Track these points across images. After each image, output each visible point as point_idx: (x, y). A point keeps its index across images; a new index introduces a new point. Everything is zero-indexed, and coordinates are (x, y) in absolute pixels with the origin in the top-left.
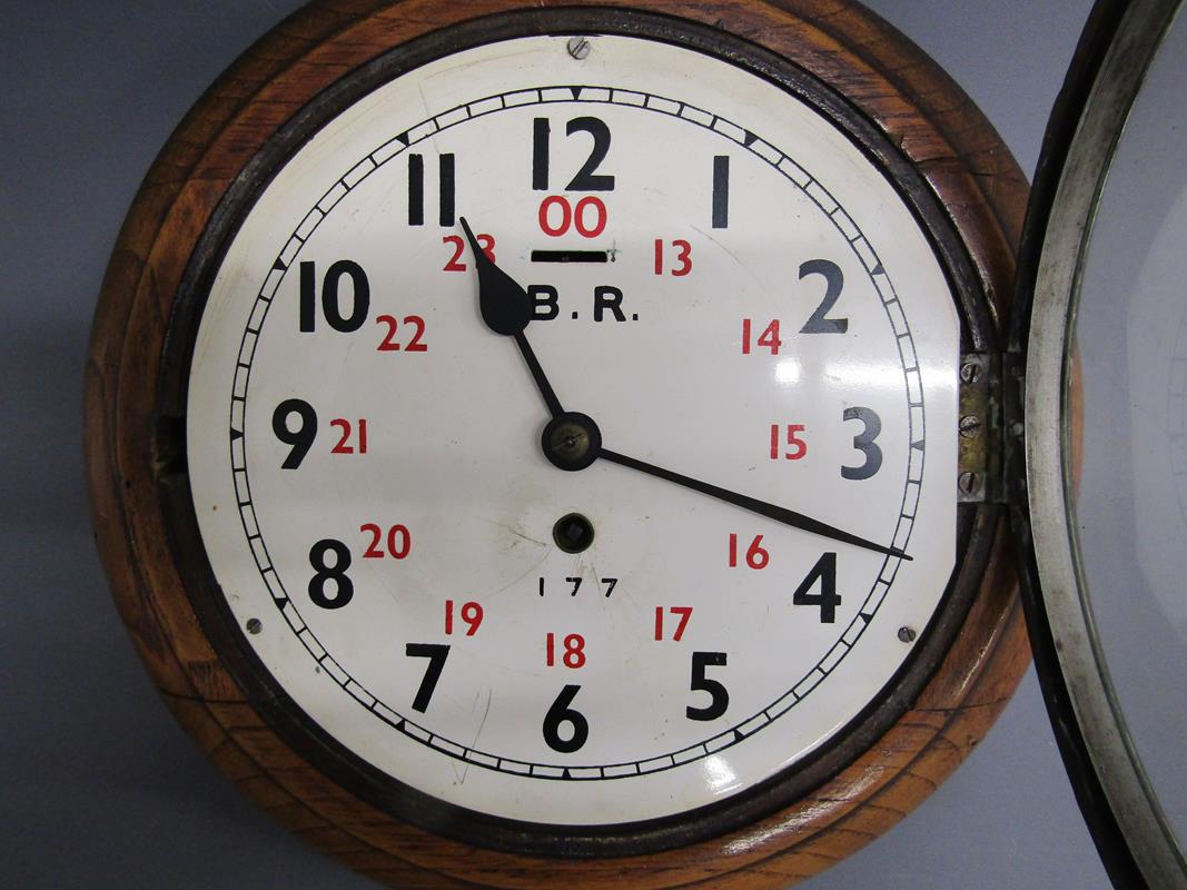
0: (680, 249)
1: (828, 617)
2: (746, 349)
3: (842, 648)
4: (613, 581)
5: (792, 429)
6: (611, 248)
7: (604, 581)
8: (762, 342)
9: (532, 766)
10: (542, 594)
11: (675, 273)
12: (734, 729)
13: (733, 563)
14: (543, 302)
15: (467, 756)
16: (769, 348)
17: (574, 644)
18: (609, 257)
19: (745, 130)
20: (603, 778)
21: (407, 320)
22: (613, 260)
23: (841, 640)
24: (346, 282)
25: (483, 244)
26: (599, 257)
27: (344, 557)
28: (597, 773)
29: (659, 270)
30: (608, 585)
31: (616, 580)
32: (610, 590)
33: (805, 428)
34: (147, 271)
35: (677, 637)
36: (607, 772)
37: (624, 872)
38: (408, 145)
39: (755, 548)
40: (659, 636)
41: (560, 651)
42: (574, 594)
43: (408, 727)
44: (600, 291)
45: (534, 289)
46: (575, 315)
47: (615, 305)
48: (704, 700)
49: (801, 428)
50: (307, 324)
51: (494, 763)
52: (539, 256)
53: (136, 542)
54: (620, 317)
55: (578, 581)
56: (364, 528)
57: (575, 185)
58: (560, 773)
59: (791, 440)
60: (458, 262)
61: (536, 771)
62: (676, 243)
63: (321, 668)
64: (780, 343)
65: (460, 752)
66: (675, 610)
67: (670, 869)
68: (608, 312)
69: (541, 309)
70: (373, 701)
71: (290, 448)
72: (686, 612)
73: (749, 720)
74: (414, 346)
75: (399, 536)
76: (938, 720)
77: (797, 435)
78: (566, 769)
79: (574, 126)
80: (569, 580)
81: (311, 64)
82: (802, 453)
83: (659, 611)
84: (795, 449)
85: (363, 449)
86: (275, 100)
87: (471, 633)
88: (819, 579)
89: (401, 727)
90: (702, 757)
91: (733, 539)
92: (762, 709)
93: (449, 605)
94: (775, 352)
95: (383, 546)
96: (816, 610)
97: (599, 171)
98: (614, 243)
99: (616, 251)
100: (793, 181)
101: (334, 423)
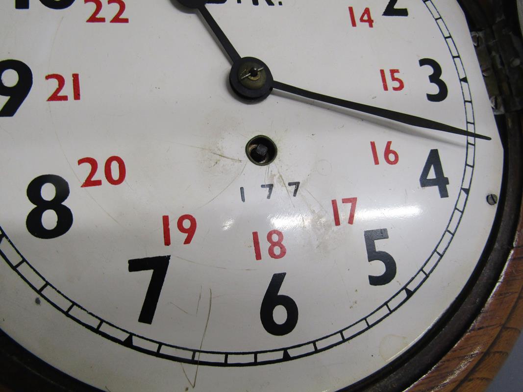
1: (444, 193)
3: (457, 214)
4: (297, 184)
5: (393, 72)
7: (290, 184)
8: (362, 20)
9: (256, 354)
10: (243, 200)
12: (405, 288)
13: (376, 162)
15: (196, 359)
16: (367, 24)
17: (275, 238)
20: (316, 351)
21: (111, 2)
23: (456, 208)
27: (63, 190)
28: (311, 348)
30: (294, 187)
31: (299, 183)
32: (296, 191)
33: (400, 71)
35: (351, 222)
36: (319, 345)
39: (388, 151)
40: (337, 223)
41: (264, 245)
42: (269, 197)
43: (136, 341)
46: (239, 2)
49: (397, 71)
50: (22, 3)
51: (221, 359)
54: (270, 3)
55: (271, 186)
56: (81, 162)
58: (280, 355)
59: (394, 79)
61: (260, 358)
63: (41, 299)
64: (372, 21)
65: (189, 355)
66: (345, 201)
68: (261, 1)
70: (99, 322)
71: (5, 99)
72: (353, 201)
73: (413, 279)
74: (117, 19)
75: (115, 166)
77: (396, 75)
78: (285, 350)
80: (263, 186)
82: (401, 87)
84: (397, 84)
85: (77, 96)
87: (188, 241)
88: (432, 168)
89: (128, 343)
90: (388, 315)
91: (373, 144)
92: (419, 269)
93: (166, 219)
94: (371, 26)
95: (100, 175)
96: (436, 189)
101: (48, 77)
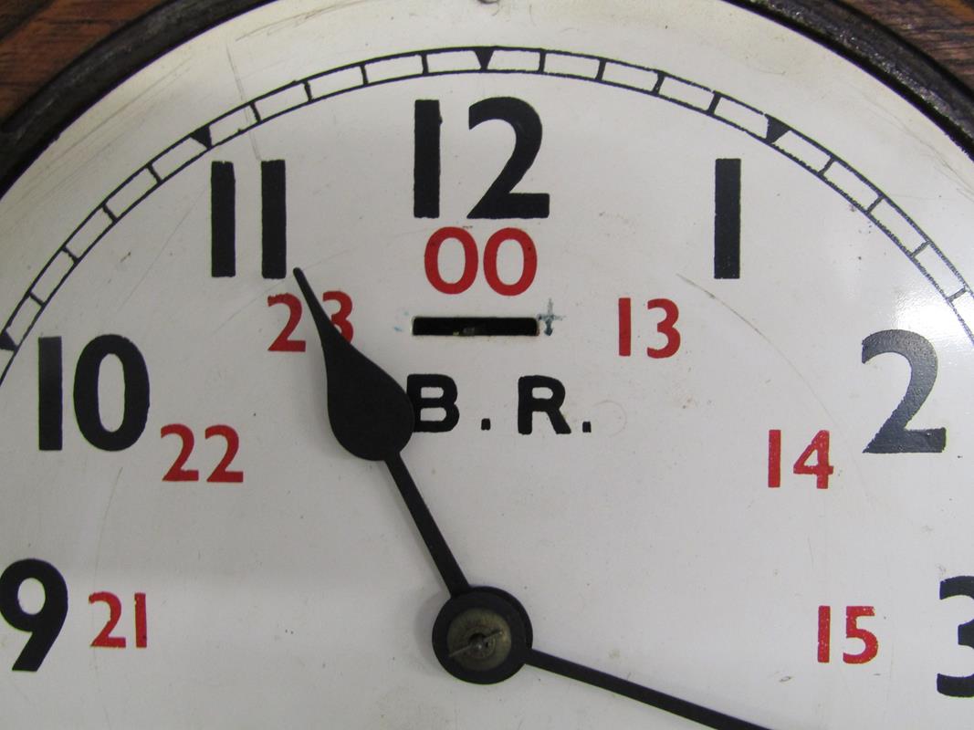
0: (661, 314)
2: (774, 480)
5: (854, 612)
6: (544, 312)
8: (800, 468)
11: (653, 353)
14: (432, 403)
16: (813, 478)
18: (542, 326)
19: (767, 116)
21: (211, 432)
22: (549, 332)
24: (111, 372)
25: (332, 308)
26: (525, 327)
29: (625, 349)
33: (875, 611)
38: (209, 146)
44: (527, 384)
45: (417, 381)
46: (486, 424)
47: (552, 407)
49: (869, 611)
50: (50, 438)
52: (425, 326)
54: (561, 426)
57: (485, 209)
59: (852, 631)
60: (293, 337)
62: (653, 304)
64: (830, 470)
68: (540, 419)
69: (429, 414)
71: (24, 638)
74: (221, 475)
77: (862, 623)
79: (480, 112)
81: (52, 22)
82: (871, 652)
84: (858, 646)
94: (823, 484)
97: (524, 186)
98: (551, 305)
99: (552, 317)
100: (850, 200)
101: (94, 598)
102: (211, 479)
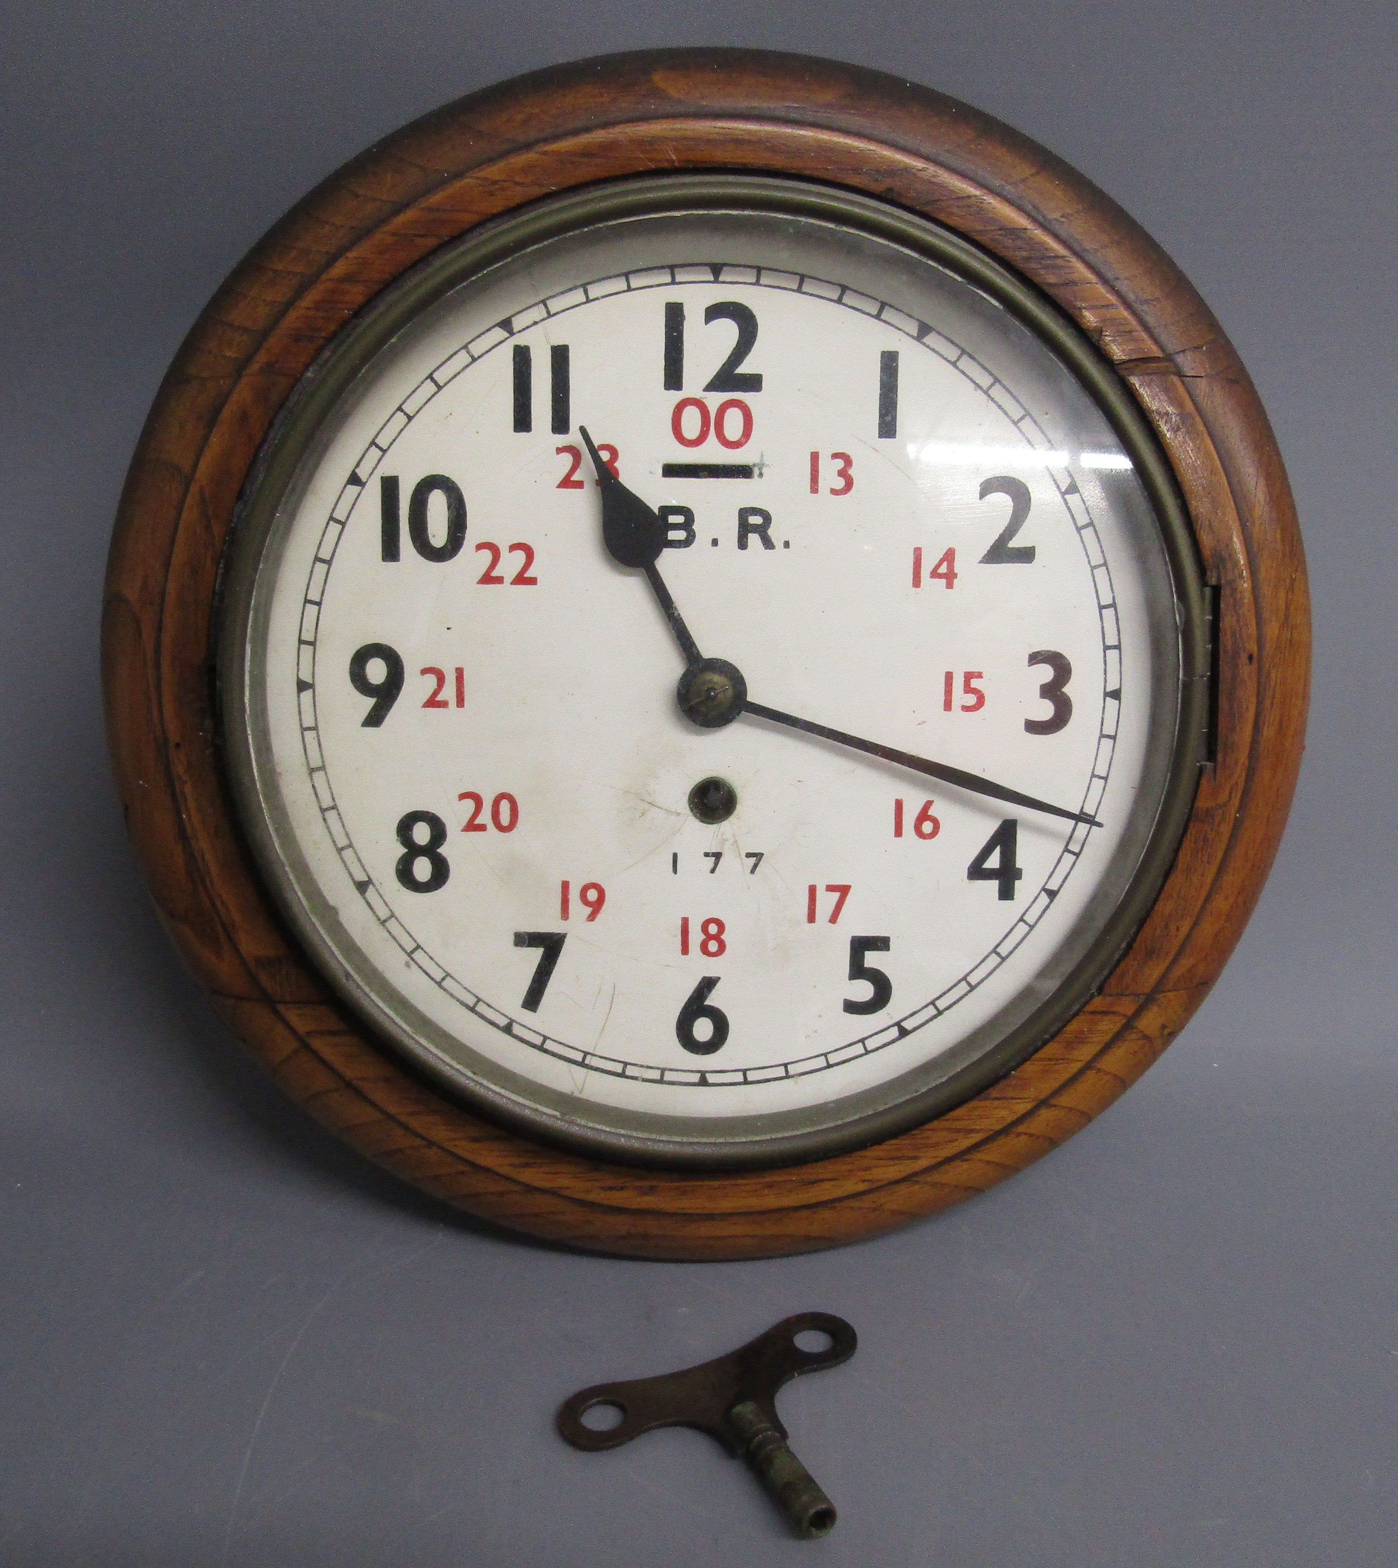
0: (840, 464)
1: (1006, 893)
2: (917, 582)
3: (1022, 928)
4: (758, 856)
5: (969, 676)
6: (757, 460)
7: (749, 855)
8: (935, 574)
9: (663, 1070)
10: (675, 870)
11: (834, 492)
12: (898, 1024)
13: (898, 832)
14: (676, 527)
15: (586, 1062)
16: (943, 581)
17: (713, 929)
18: (756, 471)
19: (918, 321)
20: (746, 1082)
21: (514, 547)
22: (761, 475)
23: (1021, 919)
24: (437, 502)
25: (605, 456)
26: (743, 472)
27: (439, 833)
28: (739, 1077)
29: (814, 489)
30: (753, 860)
31: (762, 855)
32: (755, 866)
33: (984, 675)
34: (194, 489)
35: (833, 919)
36: (751, 1076)
37: (770, 1186)
38: (512, 333)
39: (924, 816)
40: (811, 918)
41: (696, 937)
42: (713, 871)
43: (516, 1030)
44: (744, 513)
45: (667, 510)
46: (715, 542)
47: (762, 530)
48: (864, 991)
49: (979, 675)
50: (390, 552)
51: (618, 1068)
52: (671, 471)
53: (189, 816)
54: (768, 544)
55: (718, 856)
56: (463, 796)
57: (716, 384)
58: (696, 1078)
59: (968, 689)
60: (575, 478)
61: (668, 1076)
62: (835, 456)
63: (411, 963)
64: (955, 576)
65: (579, 1057)
66: (831, 888)
67: (823, 1180)
68: (754, 539)
69: (673, 535)
70: (475, 999)
71: (370, 702)
72: (844, 890)
73: (915, 1013)
74: (521, 579)
75: (505, 806)
76: (1127, 1007)
77: (975, 683)
78: (703, 1074)
79: (714, 312)
80: (707, 855)
81: (393, 234)
82: (979, 704)
83: (812, 890)
84: (971, 700)
85: (460, 702)
86: (350, 278)
87: (591, 918)
88: (998, 850)
89: (508, 1029)
90: (861, 1056)
91: (899, 805)
92: (929, 1000)
93: (565, 886)
94: (950, 586)
95: (485, 817)
96: (994, 885)
97: (744, 369)
98: (762, 456)
99: (763, 465)
100: (974, 382)
101: (425, 671)
102: (512, 583)
